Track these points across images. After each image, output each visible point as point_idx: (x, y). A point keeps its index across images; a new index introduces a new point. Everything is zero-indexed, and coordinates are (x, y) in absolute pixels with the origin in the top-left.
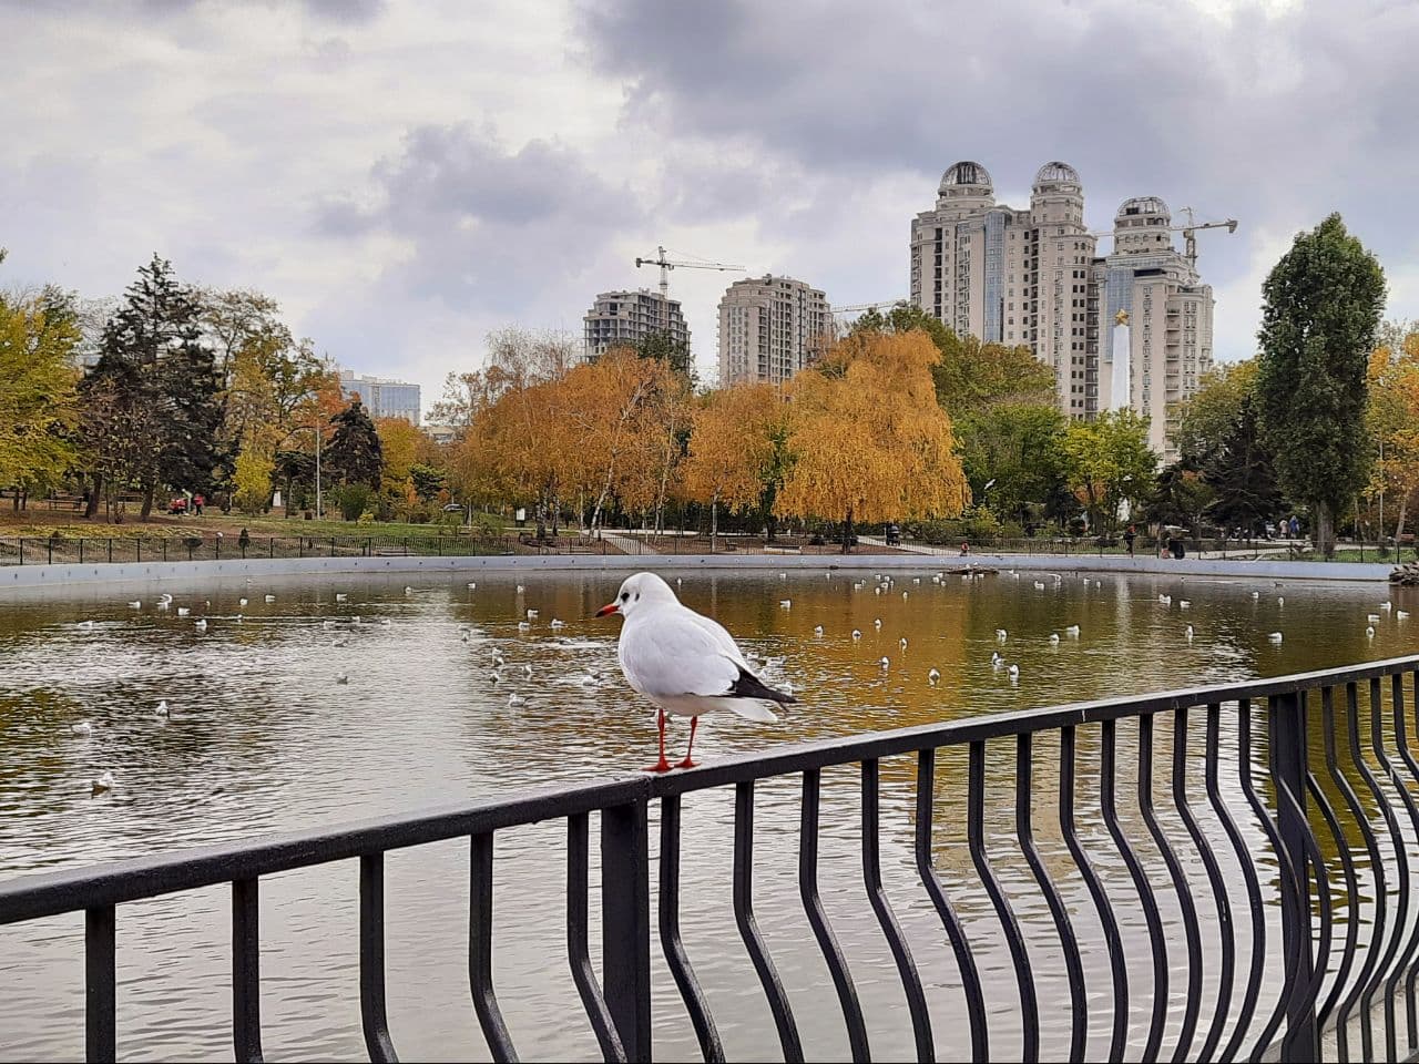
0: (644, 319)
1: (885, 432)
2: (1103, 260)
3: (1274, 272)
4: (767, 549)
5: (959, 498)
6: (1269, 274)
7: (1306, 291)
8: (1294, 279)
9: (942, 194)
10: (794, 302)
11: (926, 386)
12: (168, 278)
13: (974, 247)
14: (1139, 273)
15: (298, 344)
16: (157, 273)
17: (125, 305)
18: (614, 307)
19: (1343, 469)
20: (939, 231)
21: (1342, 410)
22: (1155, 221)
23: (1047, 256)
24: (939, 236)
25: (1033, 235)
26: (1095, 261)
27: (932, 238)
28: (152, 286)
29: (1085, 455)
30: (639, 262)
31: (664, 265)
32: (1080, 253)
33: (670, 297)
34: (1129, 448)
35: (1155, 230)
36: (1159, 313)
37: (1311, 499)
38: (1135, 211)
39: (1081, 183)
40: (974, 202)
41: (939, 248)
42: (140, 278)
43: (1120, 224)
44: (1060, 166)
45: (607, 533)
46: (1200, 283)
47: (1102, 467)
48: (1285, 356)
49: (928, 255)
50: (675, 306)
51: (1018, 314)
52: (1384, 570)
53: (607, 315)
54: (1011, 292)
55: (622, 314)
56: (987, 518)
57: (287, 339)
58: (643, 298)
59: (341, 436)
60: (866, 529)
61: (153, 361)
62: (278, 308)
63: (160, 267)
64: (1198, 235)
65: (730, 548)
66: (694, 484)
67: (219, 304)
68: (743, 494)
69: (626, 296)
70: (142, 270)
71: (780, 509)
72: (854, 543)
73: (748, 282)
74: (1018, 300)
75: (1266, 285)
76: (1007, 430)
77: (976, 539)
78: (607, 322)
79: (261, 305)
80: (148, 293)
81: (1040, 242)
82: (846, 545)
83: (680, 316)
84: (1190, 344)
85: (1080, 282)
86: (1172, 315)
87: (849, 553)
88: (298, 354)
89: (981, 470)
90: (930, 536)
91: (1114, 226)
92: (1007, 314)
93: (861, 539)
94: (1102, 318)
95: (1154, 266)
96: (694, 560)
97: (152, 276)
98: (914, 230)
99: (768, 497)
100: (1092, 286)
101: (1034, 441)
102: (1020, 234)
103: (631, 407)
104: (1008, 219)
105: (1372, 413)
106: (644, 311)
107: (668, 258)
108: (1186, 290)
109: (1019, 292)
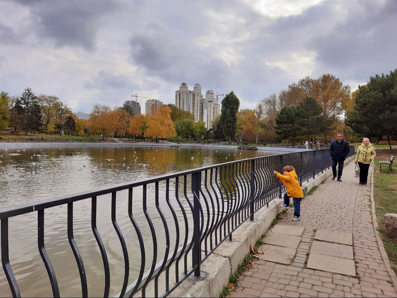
0: (133, 105)
1: (162, 124)
2: (204, 99)
3: (223, 100)
4: (143, 142)
5: (175, 135)
6: (222, 100)
7: (228, 103)
8: (226, 101)
9: (180, 88)
10: (157, 103)
11: (169, 116)
12: (30, 92)
13: (185, 96)
14: (209, 102)
15: (64, 106)
16: (28, 91)
17: (22, 96)
18: (128, 103)
19: (233, 131)
20: (180, 93)
21: (233, 122)
22: (212, 94)
23: (196, 98)
24: (180, 94)
25: (194, 95)
26: (203, 99)
27: (179, 95)
28: (27, 93)
29: (196, 128)
30: (132, 96)
31: (136, 97)
32: (201, 98)
33: (137, 102)
34: (202, 127)
35: (212, 95)
36: (212, 108)
37: (228, 136)
38: (209, 92)
39: (201, 87)
40: (185, 89)
41: (180, 96)
42: (25, 91)
43: (207, 94)
44: (198, 84)
45: (115, 139)
46: (218, 103)
47: (198, 130)
48: (224, 113)
49: (178, 97)
50: (138, 103)
51: (192, 107)
52: (237, 147)
53: (127, 104)
54: (190, 103)
55: (129, 104)
56: (180, 138)
57: (62, 104)
58: (133, 102)
59: (68, 121)
60: (160, 139)
61: (28, 107)
62: (59, 99)
63: (29, 90)
64: (218, 96)
65: (137, 142)
66: (130, 131)
67: (47, 98)
68: (138, 132)
69: (130, 101)
70: (25, 90)
71: (145, 136)
72: (158, 141)
73: (150, 100)
74: (192, 105)
75: (222, 102)
76: (184, 124)
77: (178, 141)
78: (127, 105)
79: (56, 98)
80: (26, 94)
81: (195, 96)
82: (156, 142)
83: (139, 105)
84: (217, 112)
85: (201, 102)
86: (214, 108)
87: (157, 143)
88: (64, 107)
89: (180, 130)
90: (171, 140)
91: (206, 94)
92: (190, 107)
93: (160, 141)
94: (204, 108)
95: (211, 100)
96: (129, 144)
97: (27, 91)
98: (176, 93)
99: (143, 133)
100: (203, 103)
101: (188, 126)
102: (192, 95)
103: (119, 118)
104: (190, 92)
105: (238, 123)
106: (133, 104)
107: (137, 96)
108: (216, 104)
109: (192, 104)
